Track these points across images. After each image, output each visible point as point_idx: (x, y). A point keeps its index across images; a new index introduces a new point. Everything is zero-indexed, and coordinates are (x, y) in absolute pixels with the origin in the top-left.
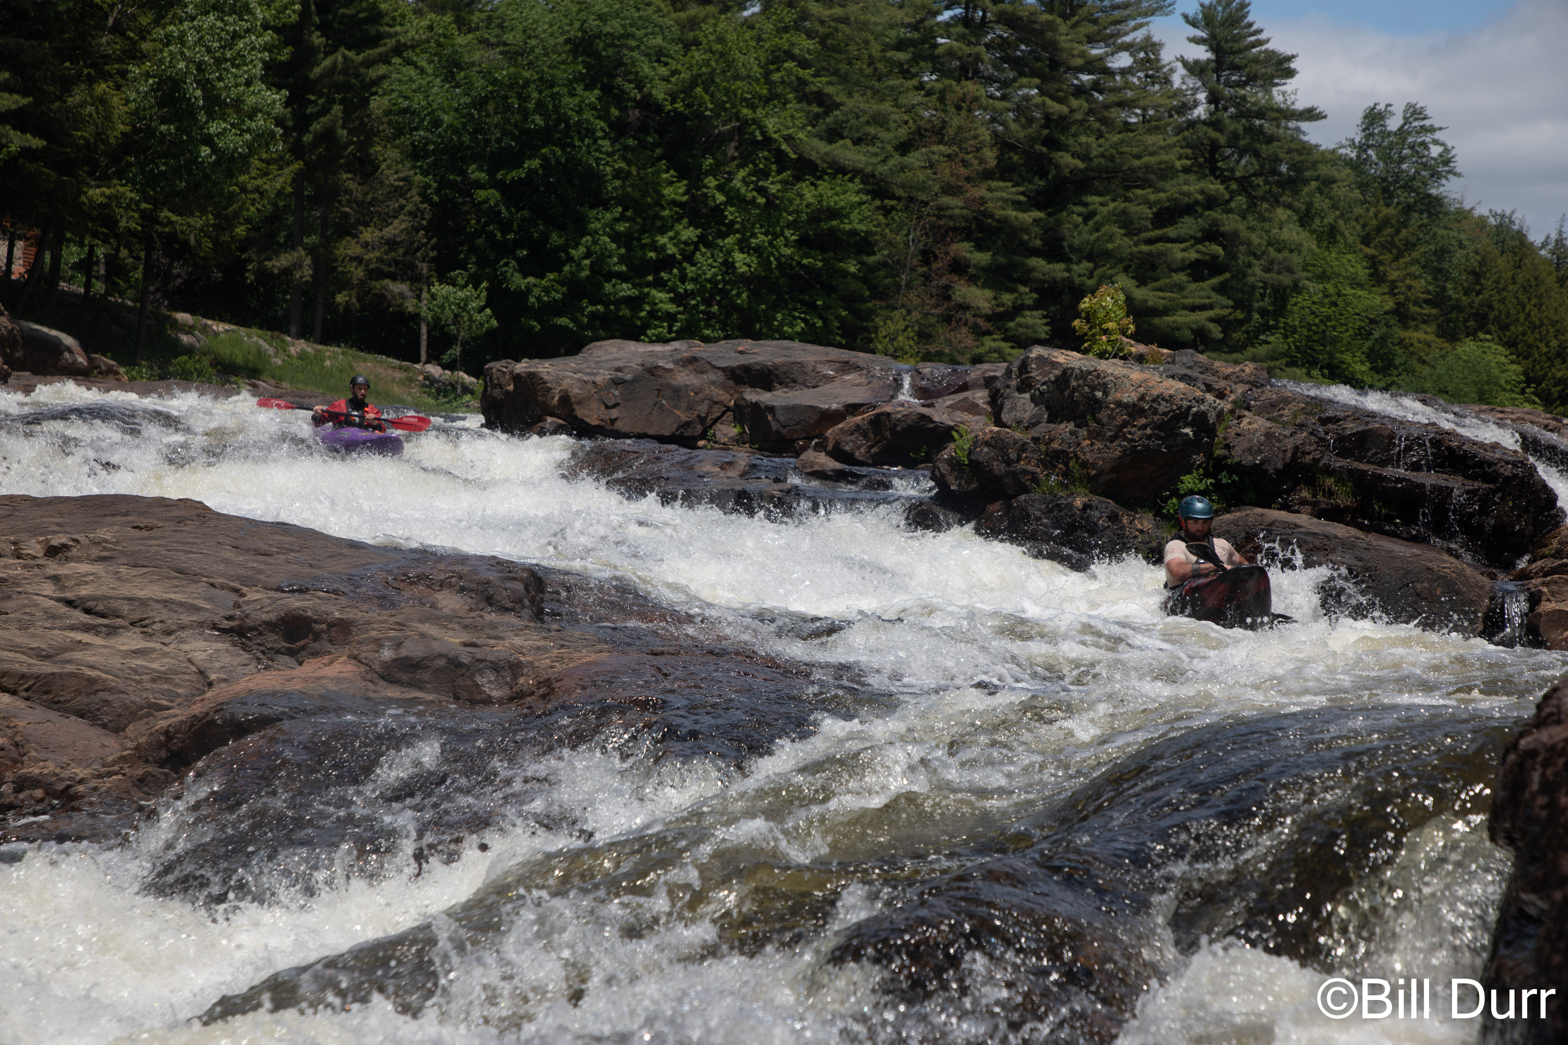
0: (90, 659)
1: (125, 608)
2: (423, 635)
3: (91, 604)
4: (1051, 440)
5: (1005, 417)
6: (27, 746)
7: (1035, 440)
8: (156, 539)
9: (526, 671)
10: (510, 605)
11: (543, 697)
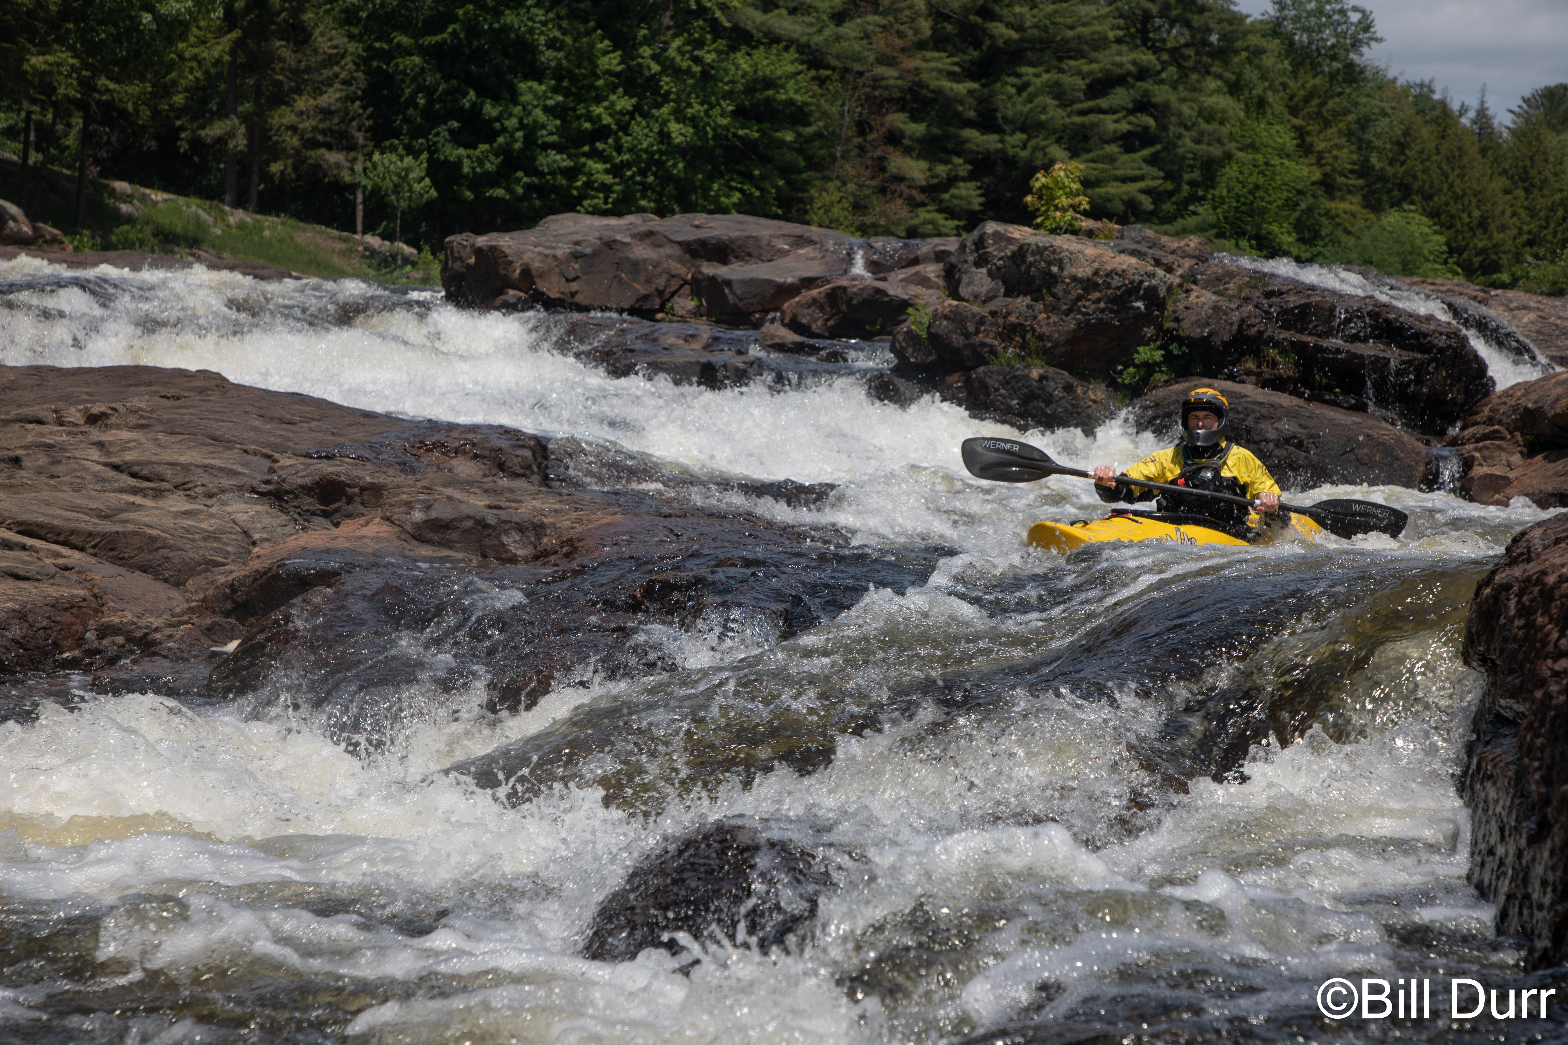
0: (146, 519)
1: (168, 472)
2: (450, 498)
3: (136, 468)
4: (1009, 314)
5: (963, 291)
6: (105, 597)
7: (993, 314)
8: (187, 407)
9: (548, 531)
10: (521, 471)
11: (567, 556)
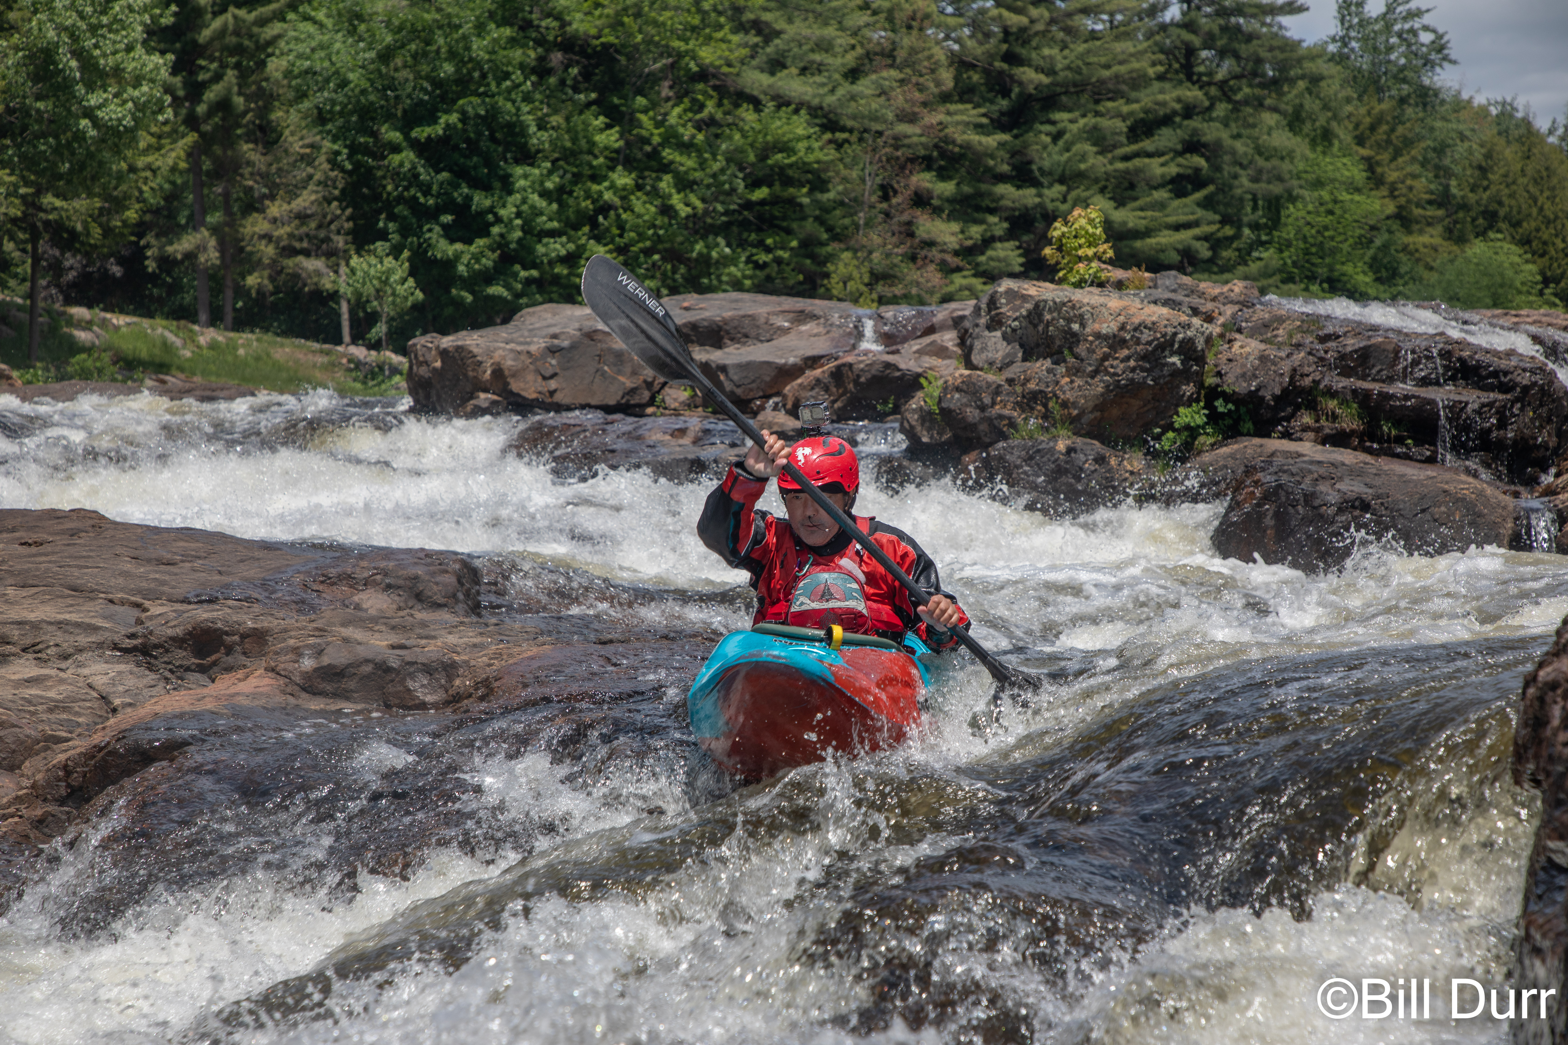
1: (15, 633)
2: (346, 640)
4: (1027, 380)
5: (976, 359)
7: (1010, 381)
8: (46, 555)
9: (461, 671)
10: (442, 601)
11: (482, 699)
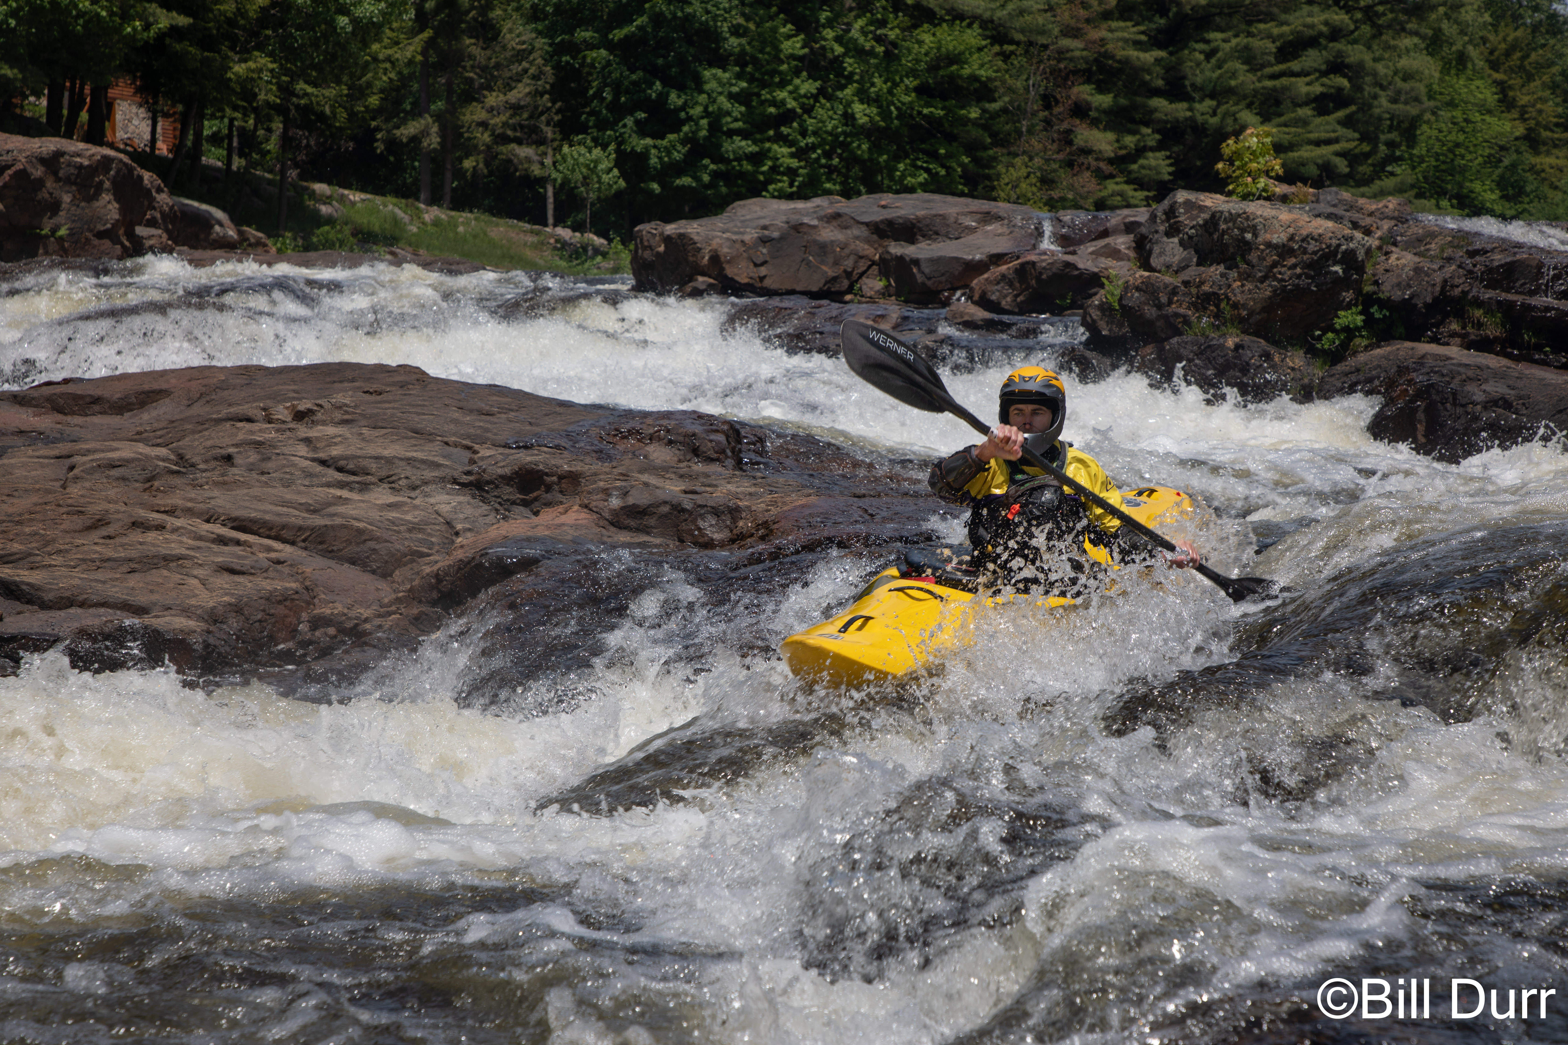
0: (353, 512)
1: (373, 466)
2: (646, 484)
3: (342, 463)
4: (1202, 283)
5: (1154, 262)
6: (316, 590)
7: (1186, 283)
8: (389, 402)
9: (744, 515)
10: (715, 456)
11: (763, 538)
